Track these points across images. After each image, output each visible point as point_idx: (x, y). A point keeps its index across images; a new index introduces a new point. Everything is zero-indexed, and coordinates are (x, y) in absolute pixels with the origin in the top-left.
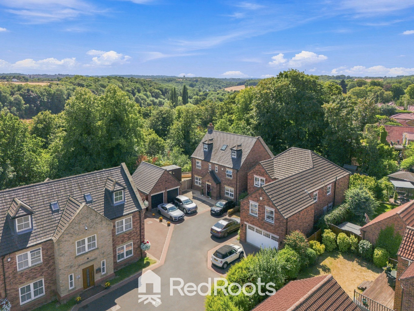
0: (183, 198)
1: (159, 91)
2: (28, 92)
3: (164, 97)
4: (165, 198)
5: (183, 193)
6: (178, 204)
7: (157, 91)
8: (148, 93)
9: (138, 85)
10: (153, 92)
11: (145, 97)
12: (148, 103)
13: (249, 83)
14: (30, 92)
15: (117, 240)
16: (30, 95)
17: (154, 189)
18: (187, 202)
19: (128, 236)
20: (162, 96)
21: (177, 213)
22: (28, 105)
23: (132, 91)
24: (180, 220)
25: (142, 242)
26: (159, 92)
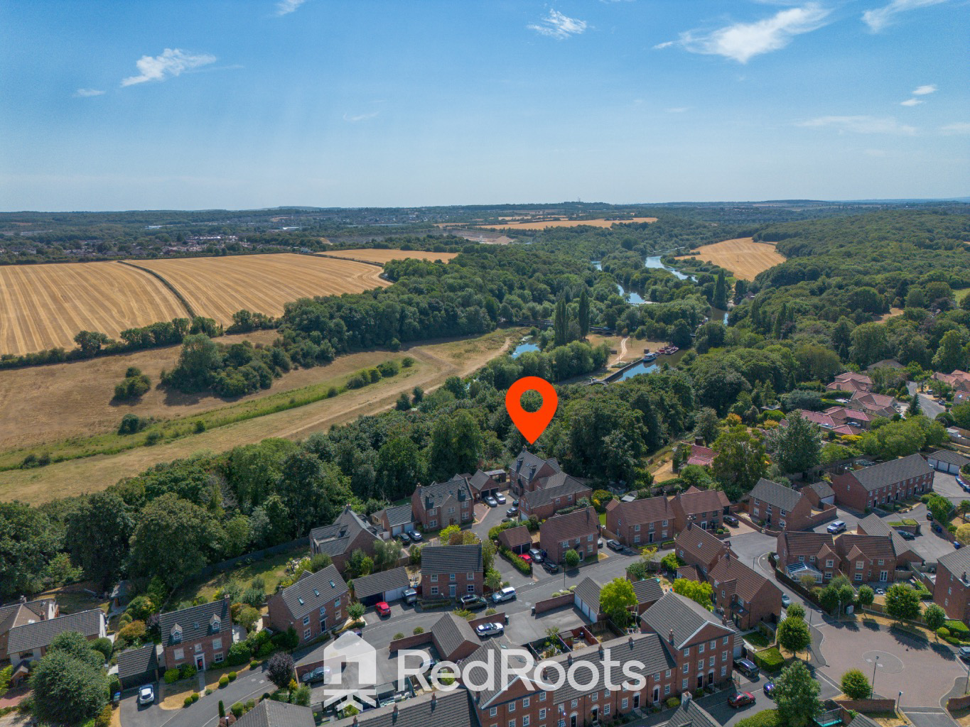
0: (499, 494)
1: (545, 286)
2: (350, 313)
3: (554, 298)
4: (490, 492)
5: (501, 491)
6: (496, 498)
7: (543, 286)
8: (527, 292)
9: (510, 275)
10: (535, 289)
11: (520, 301)
12: (523, 314)
13: (763, 235)
14: (354, 313)
15: (462, 510)
16: (354, 317)
17: (483, 488)
18: (501, 497)
19: (467, 509)
20: (552, 297)
21: (494, 502)
22: (351, 332)
23: (499, 290)
24: (494, 506)
25: (472, 513)
26: (545, 289)
